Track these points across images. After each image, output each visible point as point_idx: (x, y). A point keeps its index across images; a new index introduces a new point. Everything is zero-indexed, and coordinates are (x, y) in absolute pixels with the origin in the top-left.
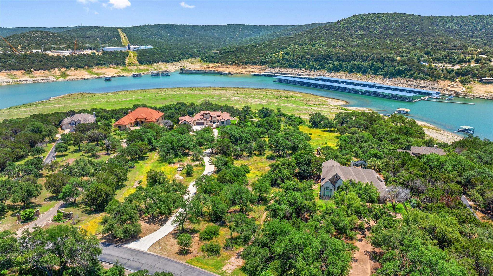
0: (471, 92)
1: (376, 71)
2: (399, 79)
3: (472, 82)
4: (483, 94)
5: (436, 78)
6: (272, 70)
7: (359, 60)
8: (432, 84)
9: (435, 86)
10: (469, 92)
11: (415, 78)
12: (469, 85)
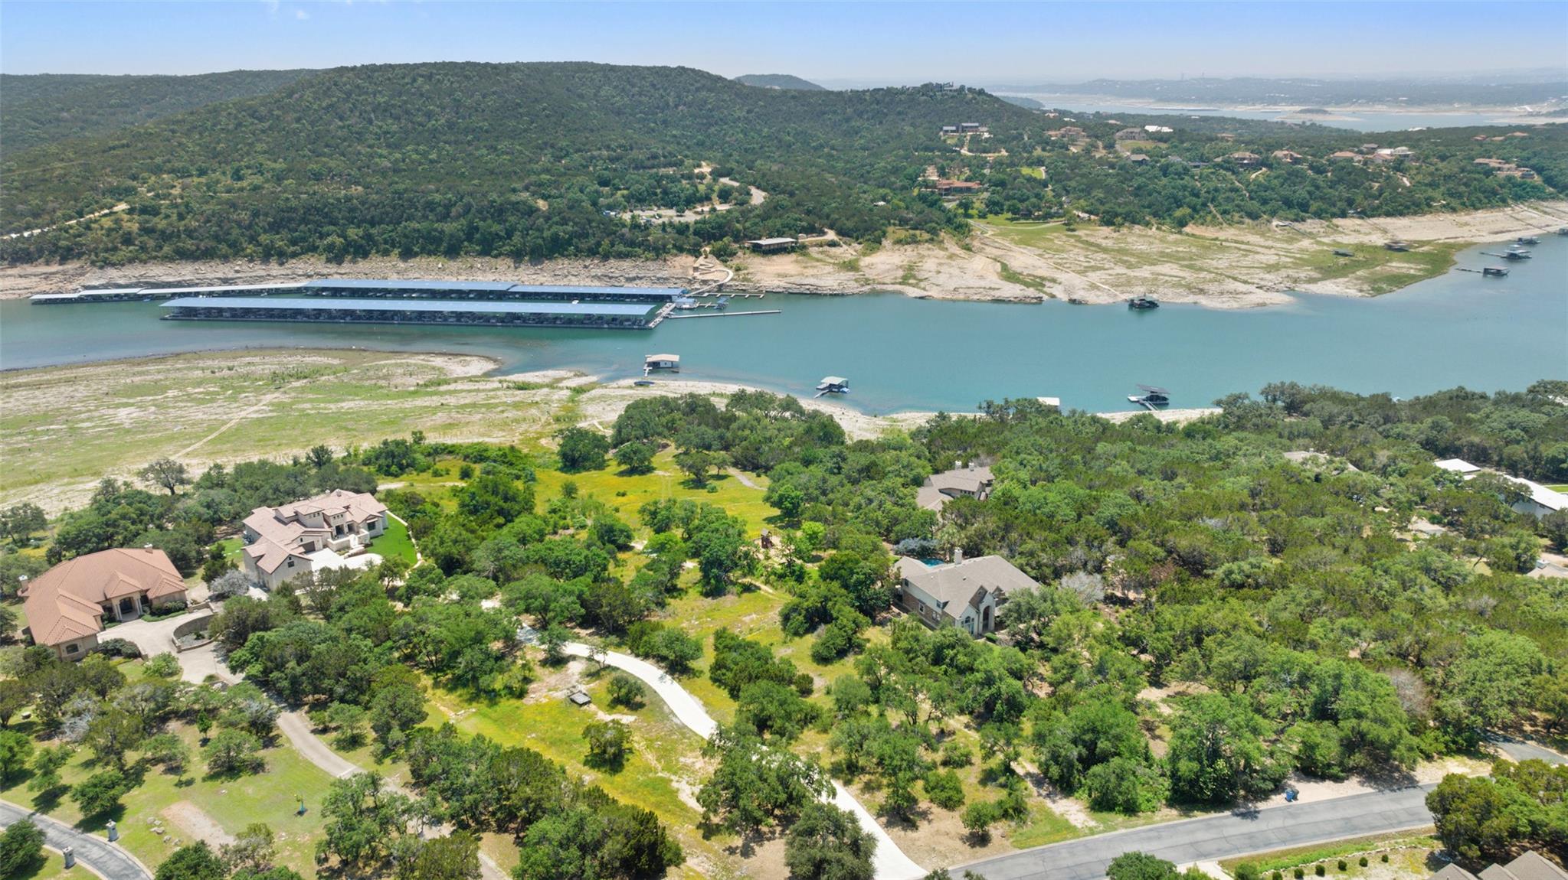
0: (748, 280)
1: (488, 248)
2: (563, 264)
3: (740, 253)
4: (776, 283)
5: (659, 252)
6: (113, 274)
7: (425, 217)
8: (653, 269)
9: (665, 274)
10: (745, 279)
11: (606, 257)
12: (735, 262)
